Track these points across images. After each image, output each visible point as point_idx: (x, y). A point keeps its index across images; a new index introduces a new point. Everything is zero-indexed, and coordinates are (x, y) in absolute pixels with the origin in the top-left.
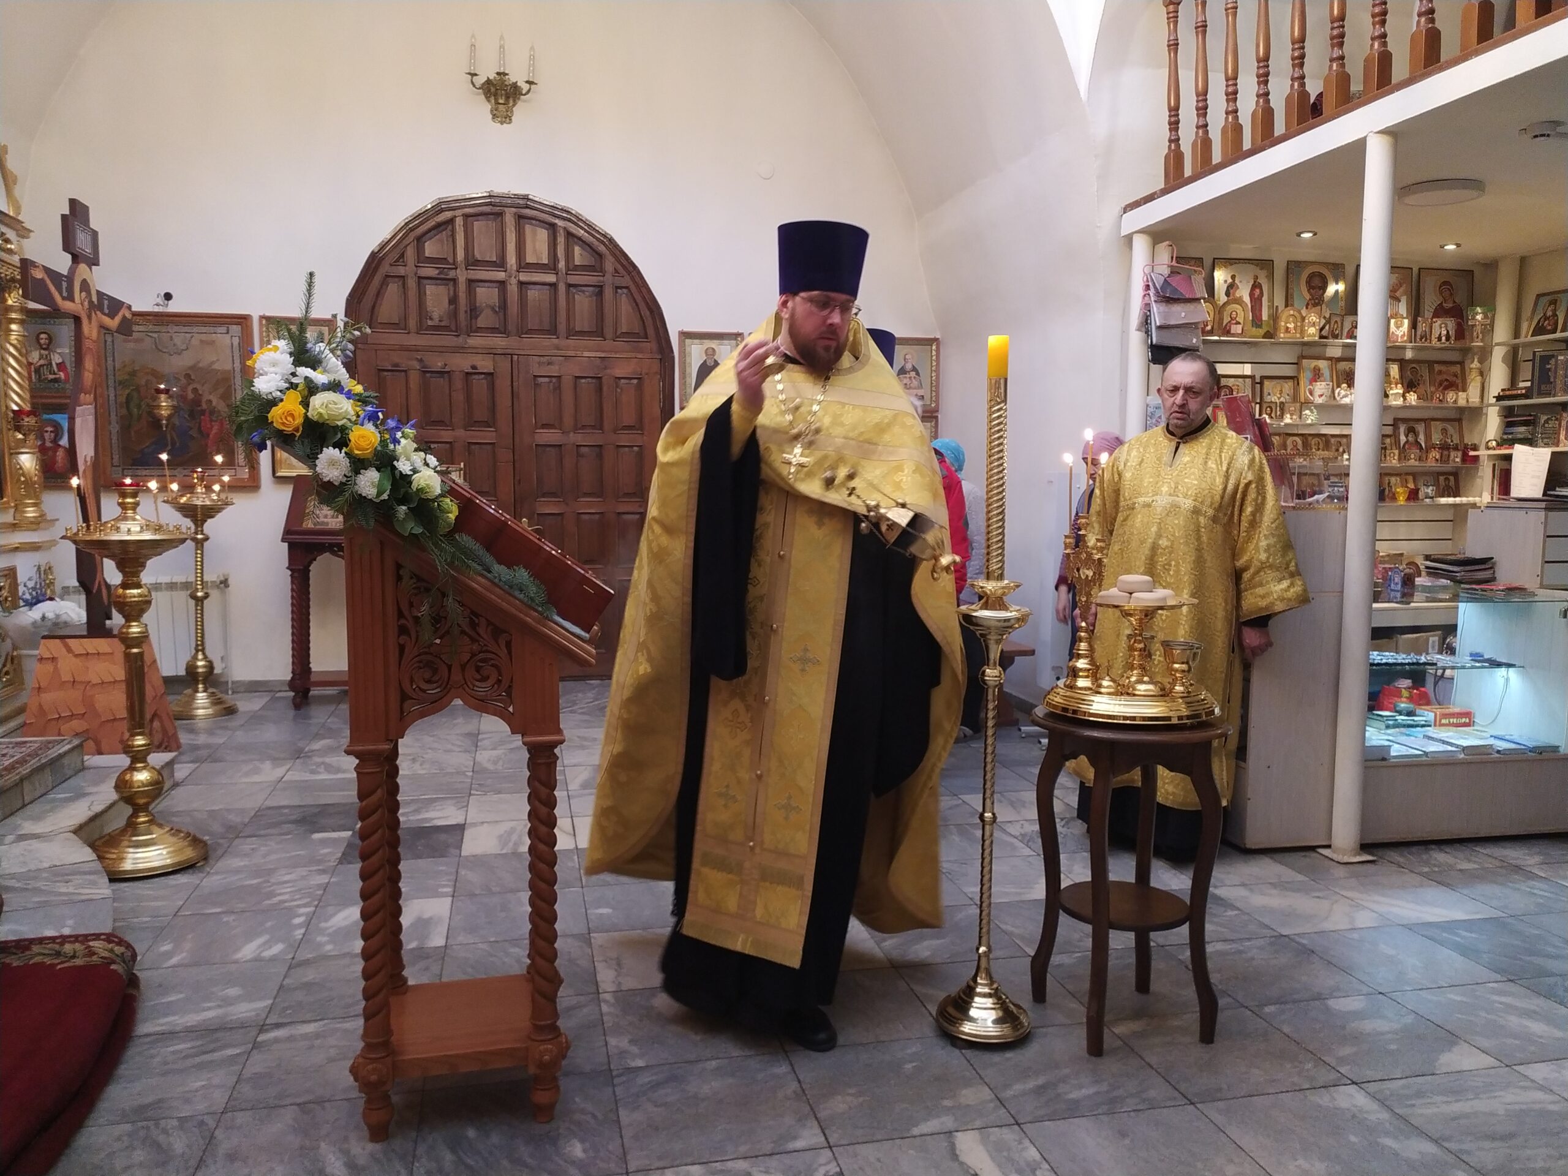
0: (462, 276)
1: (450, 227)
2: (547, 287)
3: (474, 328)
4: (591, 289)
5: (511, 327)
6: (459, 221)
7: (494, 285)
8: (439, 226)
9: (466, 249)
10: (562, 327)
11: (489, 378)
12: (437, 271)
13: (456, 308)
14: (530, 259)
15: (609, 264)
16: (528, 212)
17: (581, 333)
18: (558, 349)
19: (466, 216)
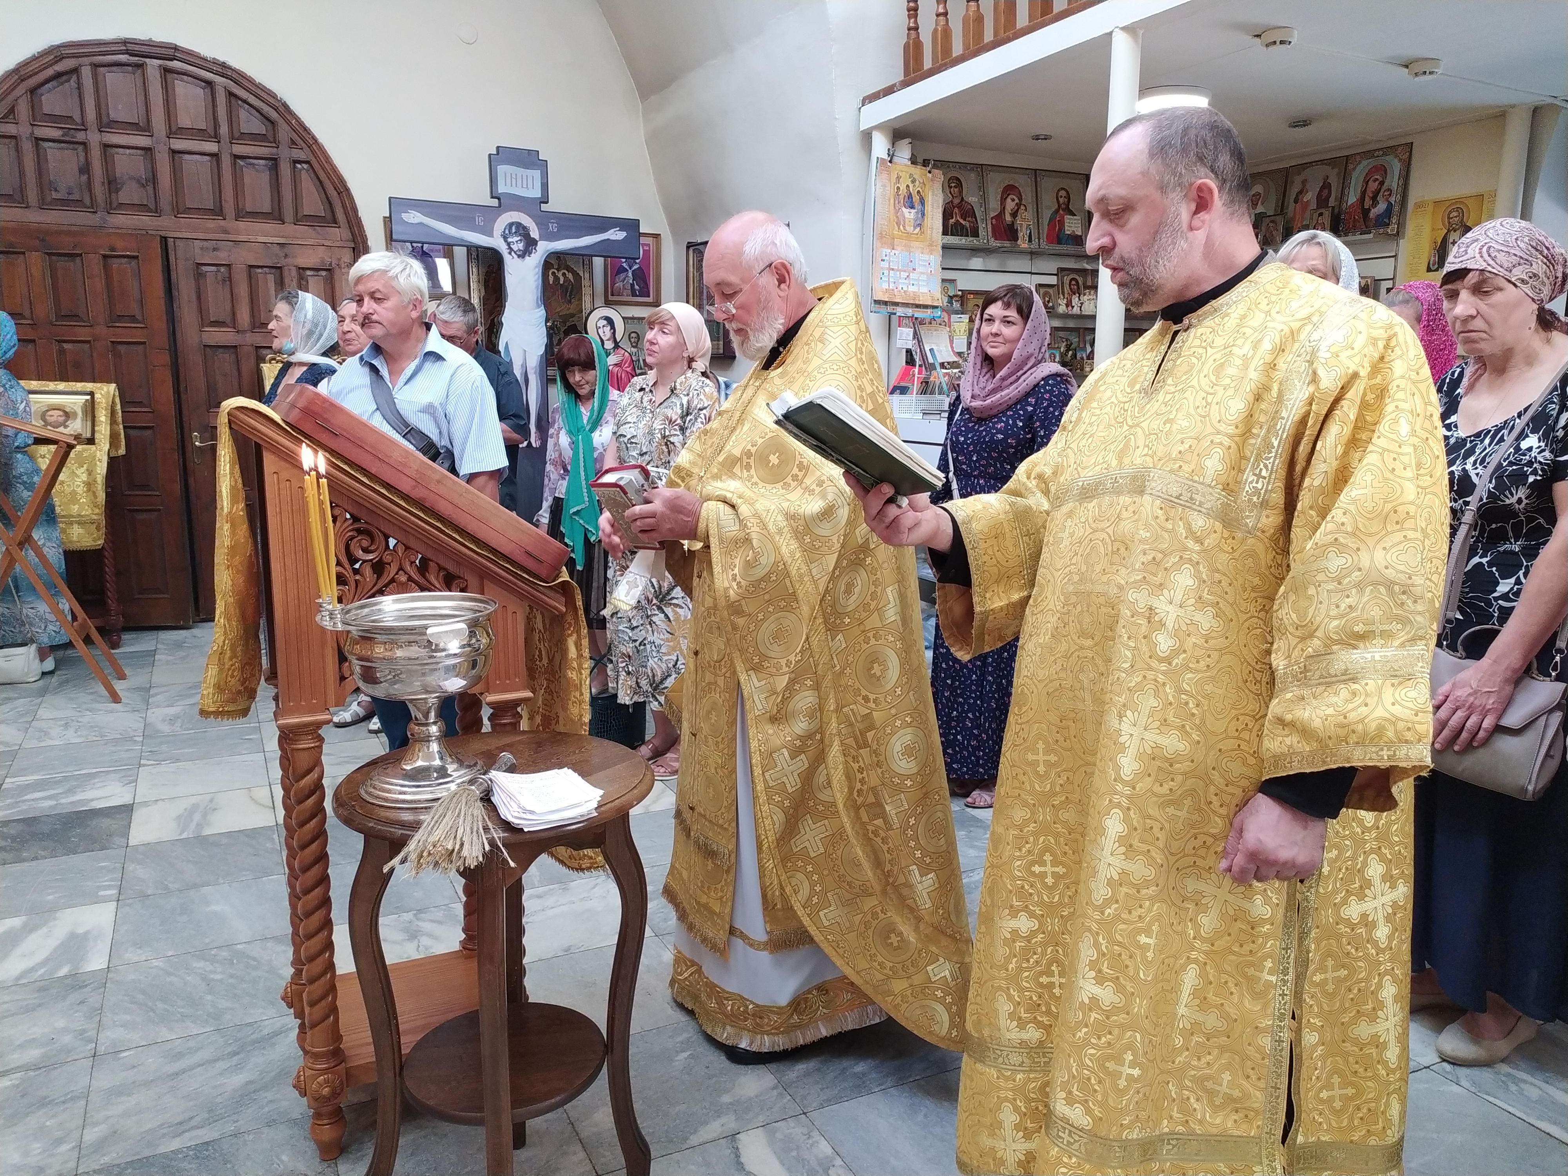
0: (94, 138)
1: (74, 78)
2: (208, 158)
3: (115, 204)
4: (262, 162)
5: (164, 205)
6: (86, 73)
7: (139, 152)
8: (58, 75)
9: (98, 106)
10: (229, 208)
11: (134, 262)
12: (60, 132)
13: (89, 178)
14: (184, 121)
15: (284, 132)
16: (176, 64)
17: (255, 215)
18: (226, 232)
19: (95, 66)
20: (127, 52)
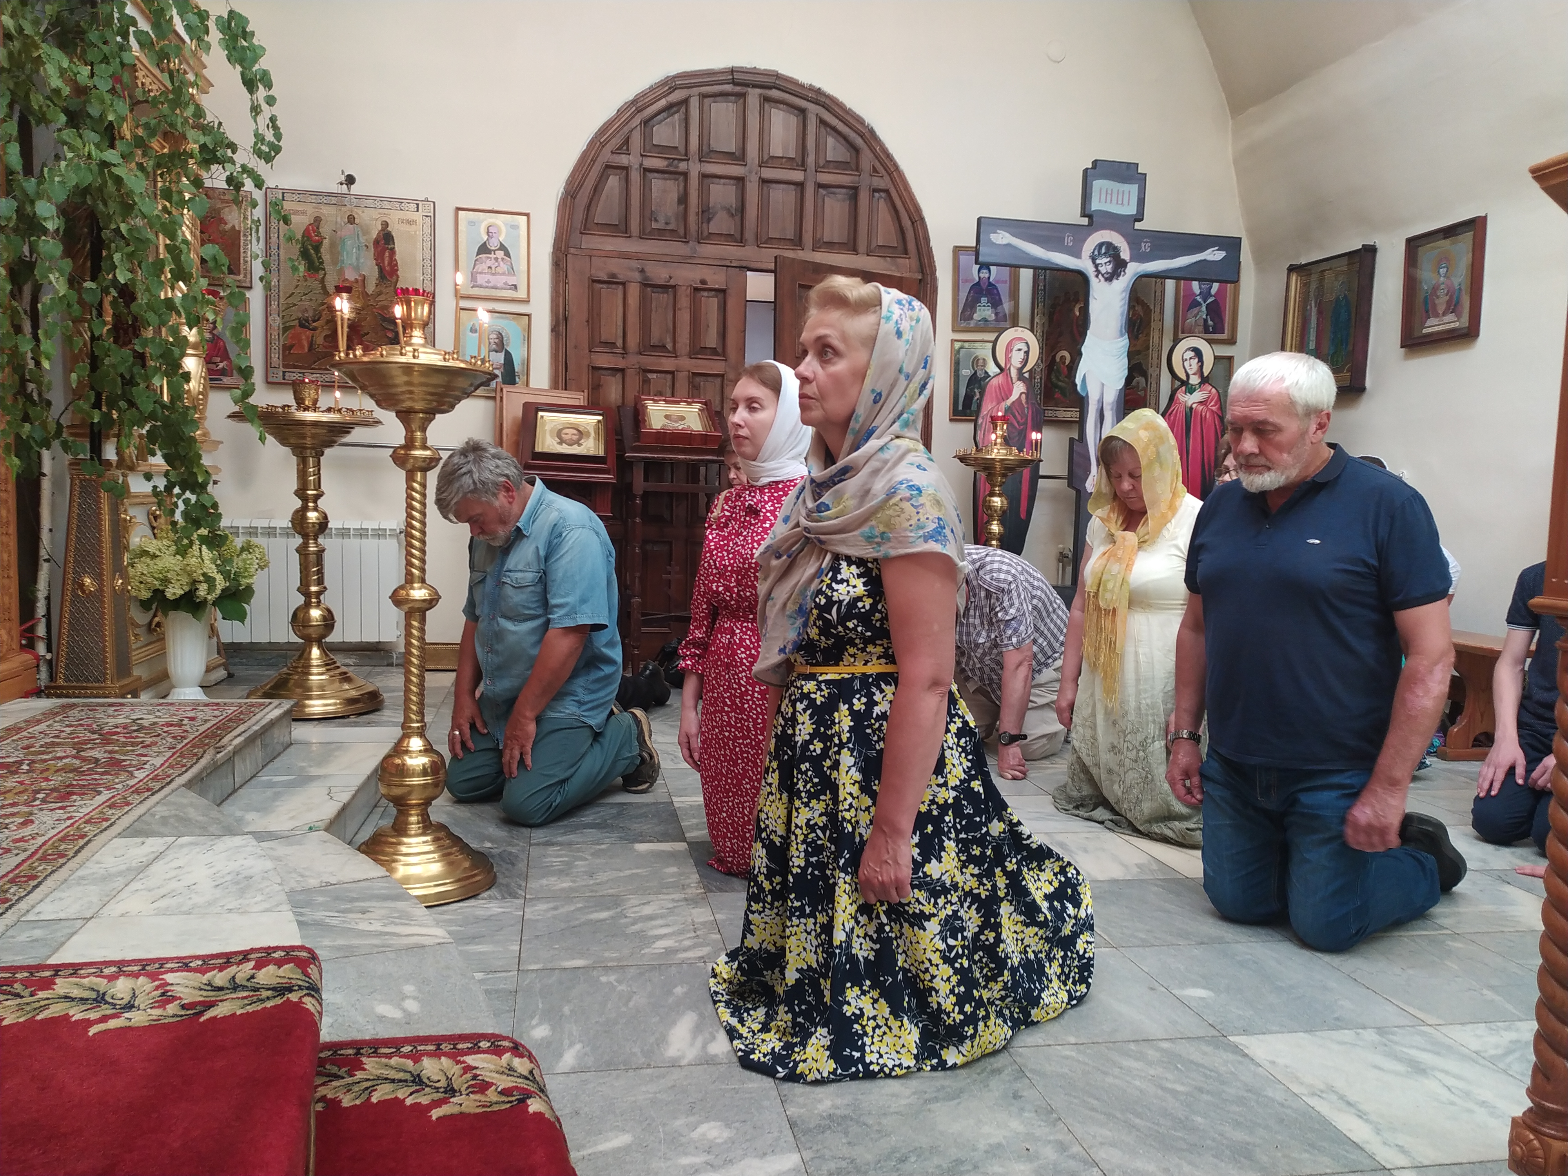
0: (694, 169)
1: (683, 109)
2: (792, 187)
3: (706, 234)
4: (844, 191)
5: (749, 235)
6: (694, 104)
8: (669, 107)
9: (701, 136)
10: (809, 235)
11: (721, 295)
12: (665, 163)
13: (686, 208)
14: (776, 149)
15: (867, 159)
16: (775, 93)
17: (830, 243)
19: (703, 96)
20: (734, 82)
